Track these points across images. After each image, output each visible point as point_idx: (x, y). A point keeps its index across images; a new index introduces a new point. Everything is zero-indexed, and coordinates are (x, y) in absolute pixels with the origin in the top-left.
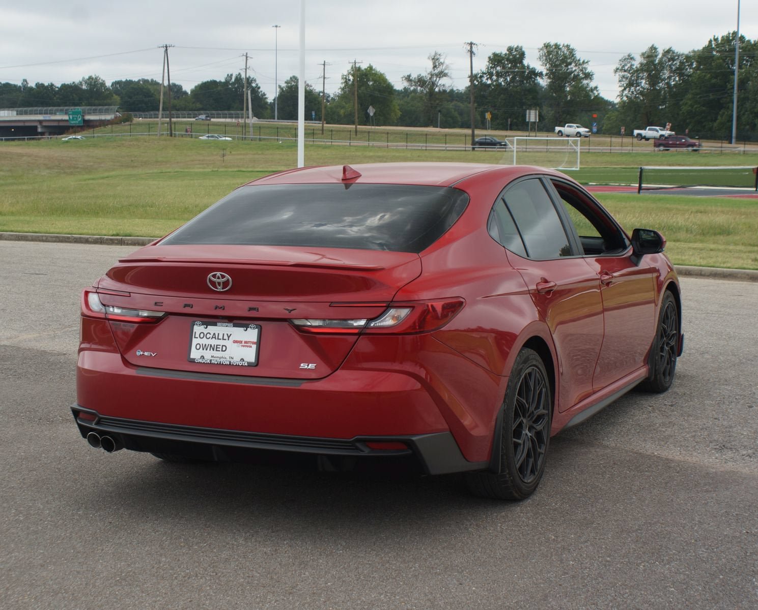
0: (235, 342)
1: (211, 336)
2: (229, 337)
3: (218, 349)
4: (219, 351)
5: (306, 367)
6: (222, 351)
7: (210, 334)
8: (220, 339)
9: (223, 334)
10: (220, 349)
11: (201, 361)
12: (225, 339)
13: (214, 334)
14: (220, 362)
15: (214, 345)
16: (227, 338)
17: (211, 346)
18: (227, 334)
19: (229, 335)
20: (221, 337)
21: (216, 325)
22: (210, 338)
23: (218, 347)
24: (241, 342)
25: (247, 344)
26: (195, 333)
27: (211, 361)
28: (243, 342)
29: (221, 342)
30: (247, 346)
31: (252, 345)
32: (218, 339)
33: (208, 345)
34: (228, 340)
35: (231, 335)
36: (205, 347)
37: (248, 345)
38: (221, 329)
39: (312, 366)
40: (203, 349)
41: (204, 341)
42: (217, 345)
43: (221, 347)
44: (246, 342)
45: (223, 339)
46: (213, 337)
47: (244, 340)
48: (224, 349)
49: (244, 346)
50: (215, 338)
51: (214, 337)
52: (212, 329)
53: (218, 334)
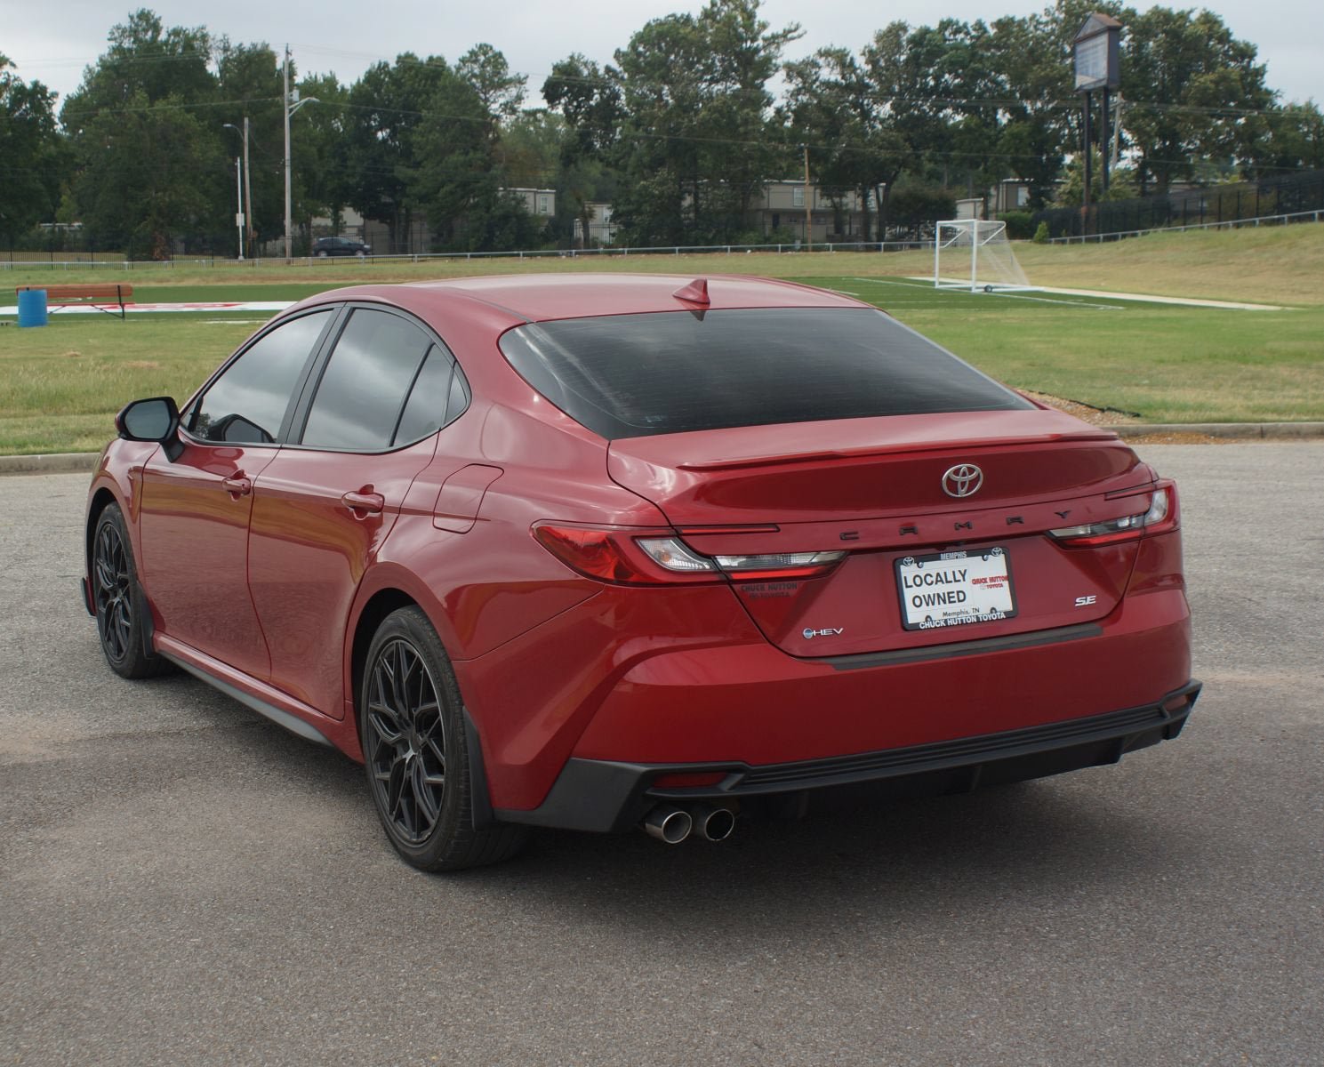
0: (976, 582)
1: (934, 579)
2: (963, 576)
3: (952, 600)
4: (954, 602)
5: (1084, 603)
6: (959, 601)
7: (931, 576)
8: (951, 582)
9: (954, 572)
10: (956, 599)
11: (929, 625)
12: (959, 581)
13: (938, 575)
14: (962, 620)
15: (944, 594)
16: (961, 578)
17: (939, 595)
18: (960, 571)
19: (963, 572)
20: (950, 578)
21: (939, 559)
22: (932, 582)
23: (951, 595)
24: (984, 580)
25: (993, 582)
26: (905, 578)
27: (946, 621)
28: (988, 580)
29: (954, 587)
30: (996, 586)
31: (1002, 582)
32: (947, 582)
33: (934, 595)
34: (964, 580)
35: (965, 571)
36: (930, 600)
37: (996, 583)
38: (948, 564)
39: (1090, 600)
40: (928, 605)
41: (925, 590)
42: (949, 593)
43: (955, 595)
44: (992, 579)
45: (956, 581)
46: (937, 581)
47: (988, 576)
48: (961, 597)
49: (991, 586)
50: (941, 581)
51: (939, 579)
52: (931, 567)
53: (945, 573)
